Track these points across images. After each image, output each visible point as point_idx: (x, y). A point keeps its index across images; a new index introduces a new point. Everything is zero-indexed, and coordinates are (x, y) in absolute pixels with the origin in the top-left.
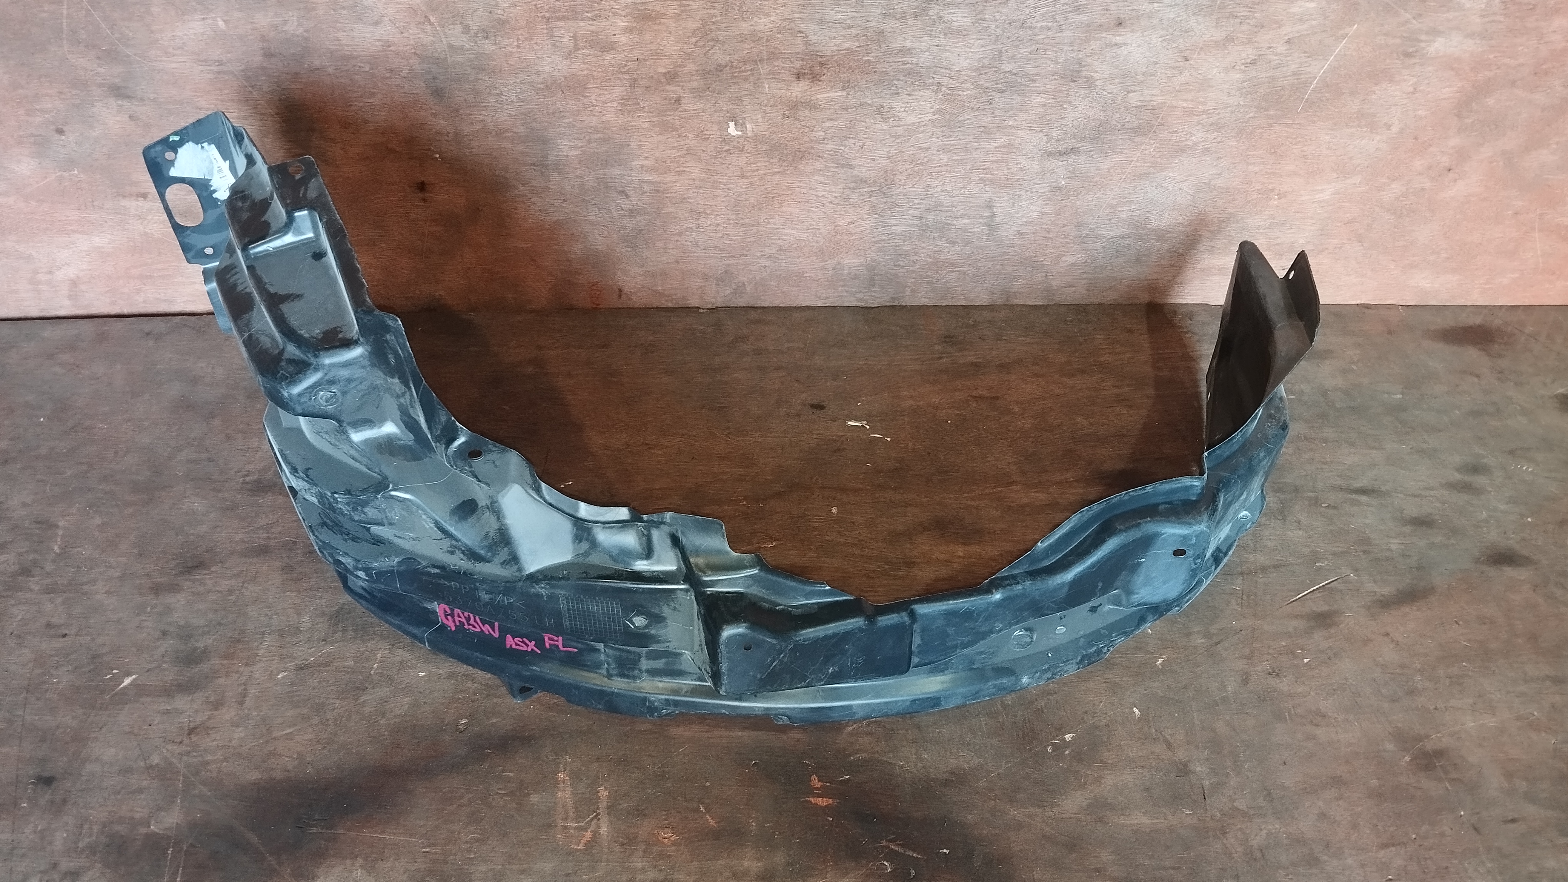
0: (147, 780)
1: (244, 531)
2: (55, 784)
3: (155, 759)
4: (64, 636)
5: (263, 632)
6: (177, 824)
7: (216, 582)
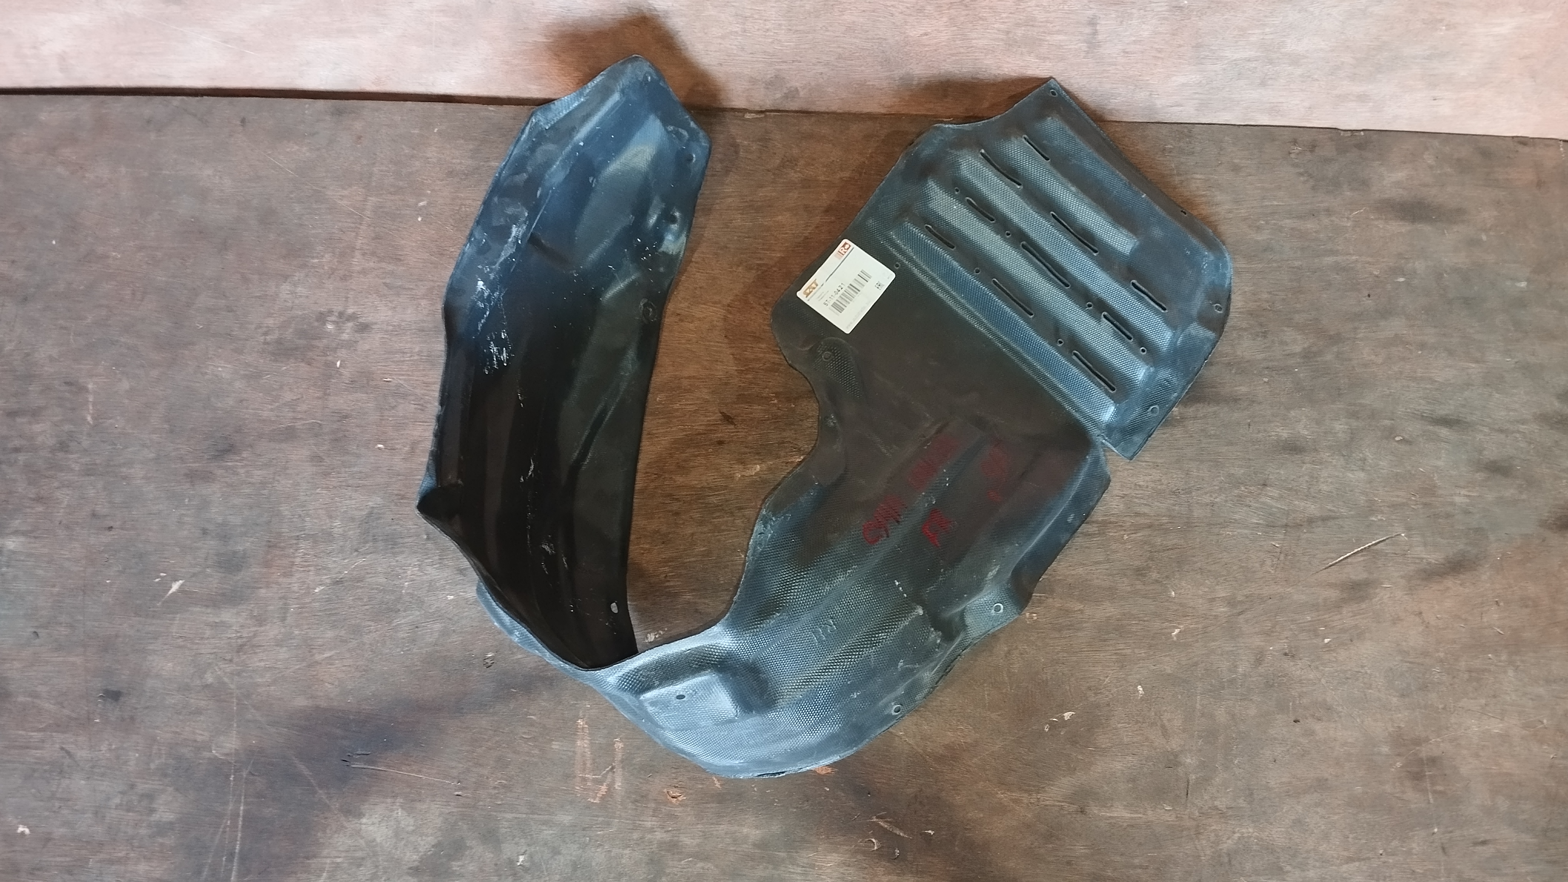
0: (204, 700)
1: (270, 407)
2: (122, 699)
3: (209, 678)
4: (110, 528)
5: (298, 536)
6: (236, 749)
7: (247, 472)
